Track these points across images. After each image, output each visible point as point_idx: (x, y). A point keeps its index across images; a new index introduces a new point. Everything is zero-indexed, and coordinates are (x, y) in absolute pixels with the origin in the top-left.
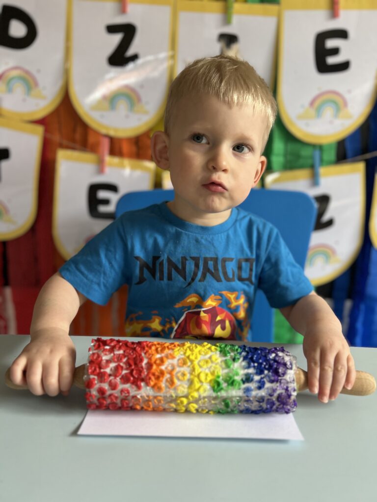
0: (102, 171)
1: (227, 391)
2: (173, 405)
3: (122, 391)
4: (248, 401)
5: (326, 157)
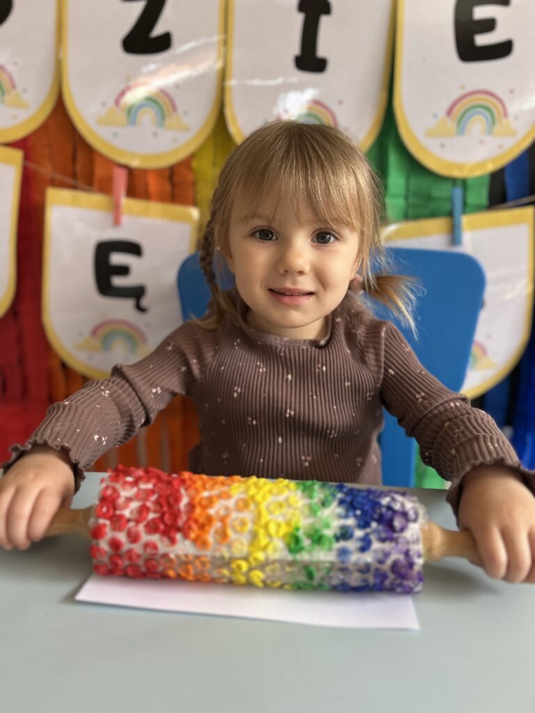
0: (117, 222)
1: (310, 552)
2: (225, 572)
3: (146, 545)
4: (344, 570)
5: (472, 199)
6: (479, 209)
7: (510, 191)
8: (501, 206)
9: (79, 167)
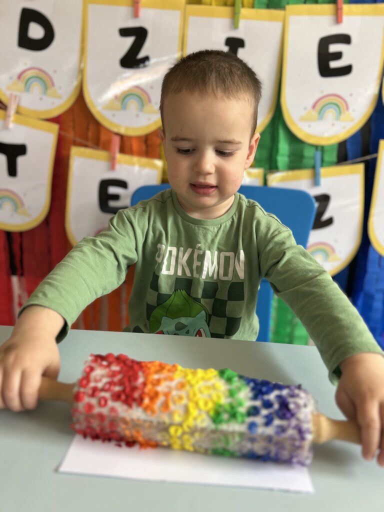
0: (112, 167)
5: (327, 158)
6: (331, 164)
7: (350, 154)
8: (344, 163)
9: (90, 134)
